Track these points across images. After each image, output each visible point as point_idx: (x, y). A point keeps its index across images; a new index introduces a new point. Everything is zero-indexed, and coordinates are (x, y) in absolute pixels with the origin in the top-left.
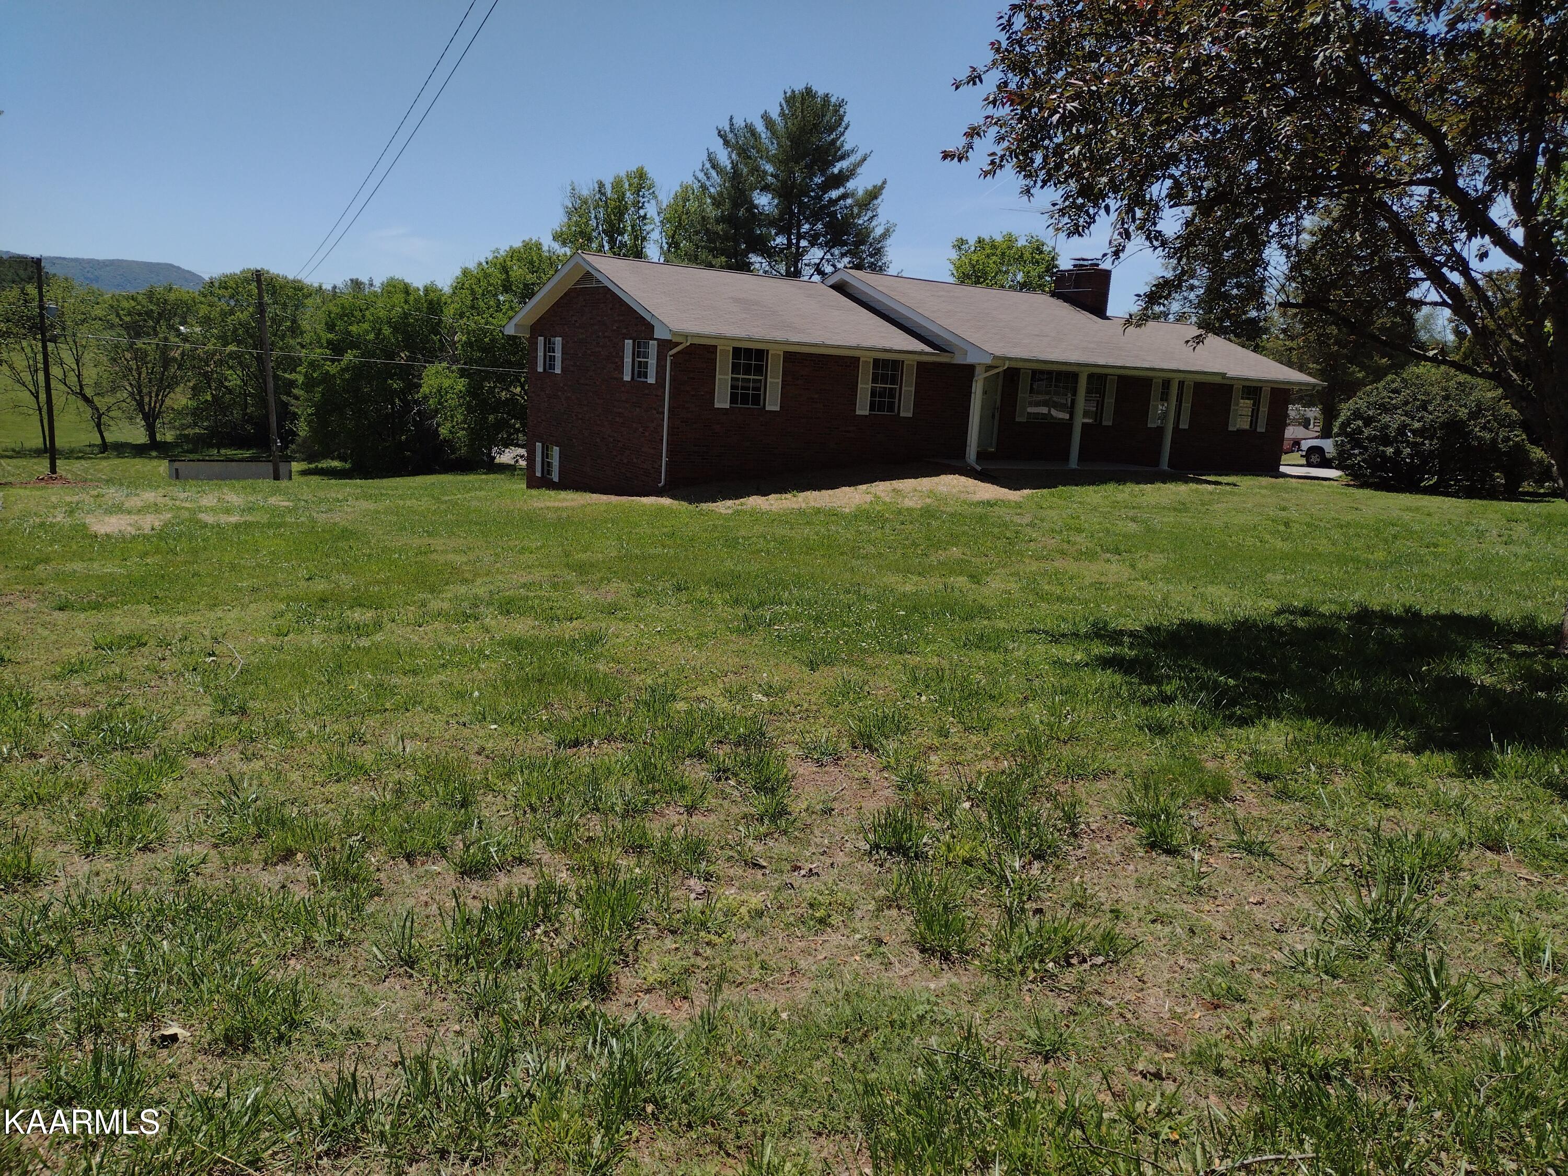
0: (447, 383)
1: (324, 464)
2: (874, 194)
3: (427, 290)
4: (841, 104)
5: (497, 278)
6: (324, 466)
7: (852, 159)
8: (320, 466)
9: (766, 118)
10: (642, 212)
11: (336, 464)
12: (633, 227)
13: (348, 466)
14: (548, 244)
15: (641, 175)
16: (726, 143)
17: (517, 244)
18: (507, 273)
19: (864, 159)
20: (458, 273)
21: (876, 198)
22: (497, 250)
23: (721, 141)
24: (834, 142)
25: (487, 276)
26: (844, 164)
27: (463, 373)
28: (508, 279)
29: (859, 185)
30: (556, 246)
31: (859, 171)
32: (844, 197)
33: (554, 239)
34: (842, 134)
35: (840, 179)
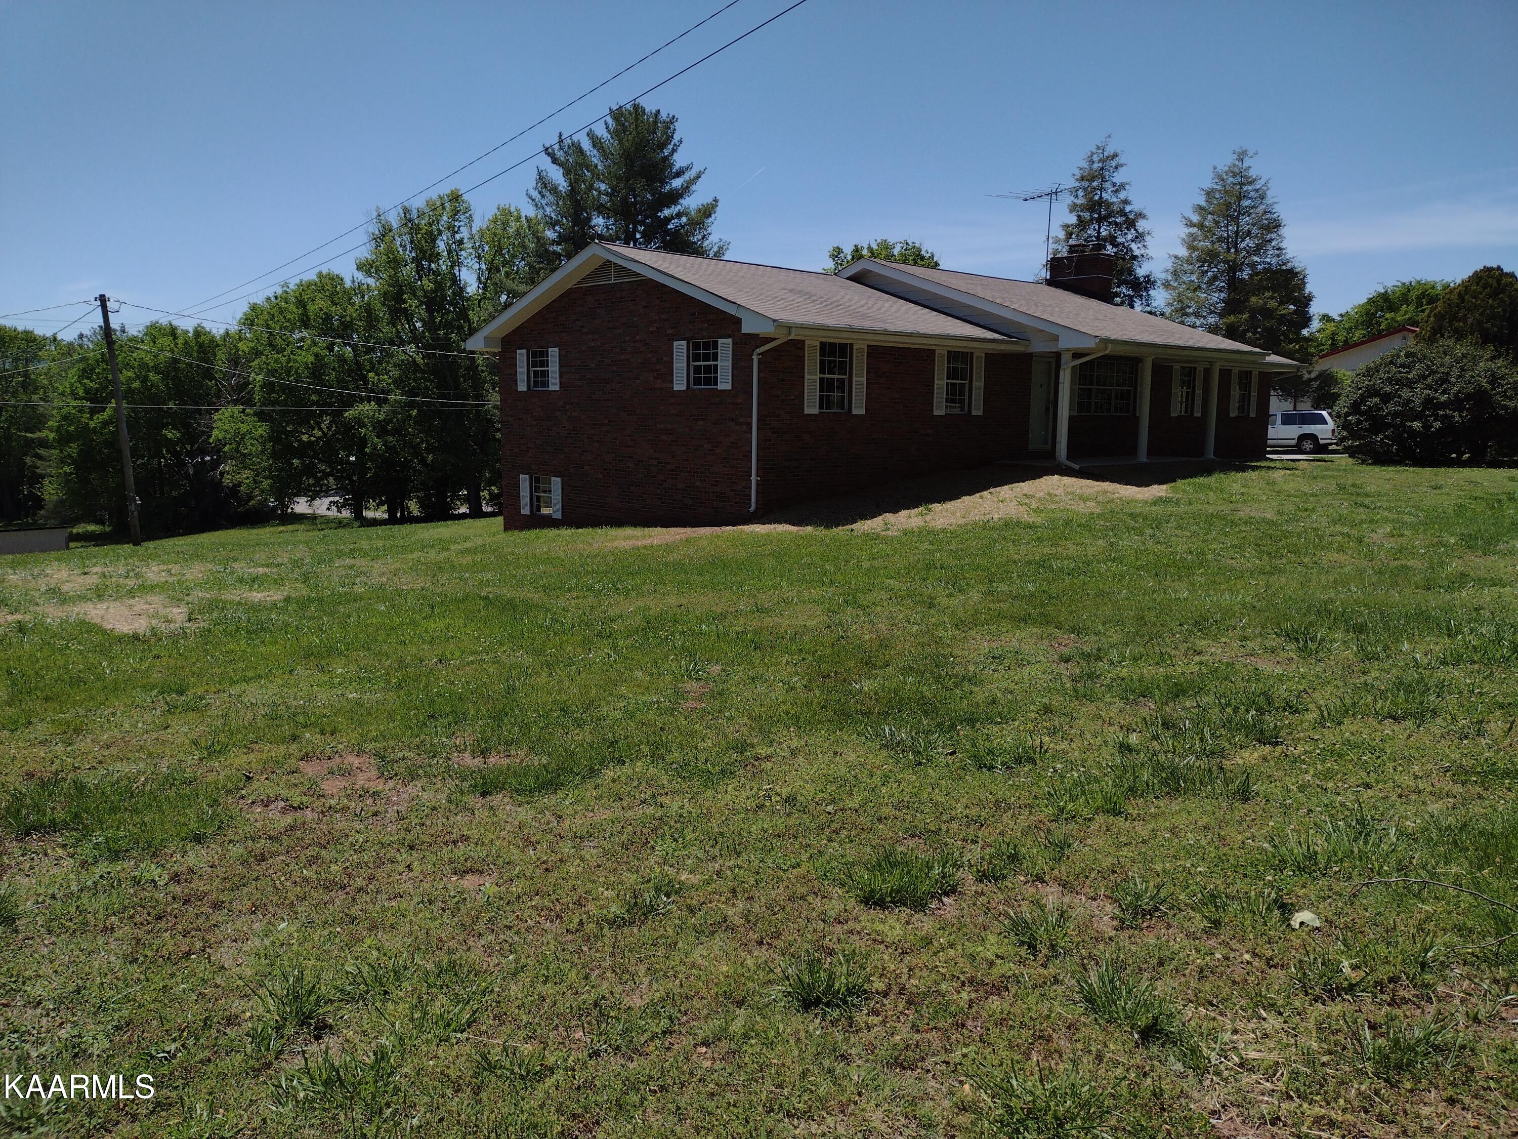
0: (244, 428)
1: (79, 529)
2: (708, 211)
3: (198, 333)
4: (673, 120)
5: (294, 312)
6: (80, 531)
7: (687, 176)
8: (75, 531)
9: (591, 135)
10: (458, 237)
11: (92, 528)
12: (449, 252)
13: (108, 529)
14: (349, 274)
15: (455, 197)
16: (555, 161)
17: (312, 276)
18: (304, 306)
19: (698, 177)
20: (245, 308)
21: (710, 216)
22: (286, 285)
23: (549, 159)
24: (665, 159)
25: (281, 311)
26: (677, 183)
27: (261, 416)
28: (305, 313)
29: (692, 203)
30: (360, 276)
31: (694, 188)
32: (679, 215)
33: (358, 268)
34: (674, 151)
35: (675, 197)
